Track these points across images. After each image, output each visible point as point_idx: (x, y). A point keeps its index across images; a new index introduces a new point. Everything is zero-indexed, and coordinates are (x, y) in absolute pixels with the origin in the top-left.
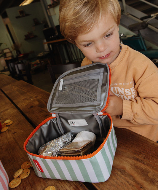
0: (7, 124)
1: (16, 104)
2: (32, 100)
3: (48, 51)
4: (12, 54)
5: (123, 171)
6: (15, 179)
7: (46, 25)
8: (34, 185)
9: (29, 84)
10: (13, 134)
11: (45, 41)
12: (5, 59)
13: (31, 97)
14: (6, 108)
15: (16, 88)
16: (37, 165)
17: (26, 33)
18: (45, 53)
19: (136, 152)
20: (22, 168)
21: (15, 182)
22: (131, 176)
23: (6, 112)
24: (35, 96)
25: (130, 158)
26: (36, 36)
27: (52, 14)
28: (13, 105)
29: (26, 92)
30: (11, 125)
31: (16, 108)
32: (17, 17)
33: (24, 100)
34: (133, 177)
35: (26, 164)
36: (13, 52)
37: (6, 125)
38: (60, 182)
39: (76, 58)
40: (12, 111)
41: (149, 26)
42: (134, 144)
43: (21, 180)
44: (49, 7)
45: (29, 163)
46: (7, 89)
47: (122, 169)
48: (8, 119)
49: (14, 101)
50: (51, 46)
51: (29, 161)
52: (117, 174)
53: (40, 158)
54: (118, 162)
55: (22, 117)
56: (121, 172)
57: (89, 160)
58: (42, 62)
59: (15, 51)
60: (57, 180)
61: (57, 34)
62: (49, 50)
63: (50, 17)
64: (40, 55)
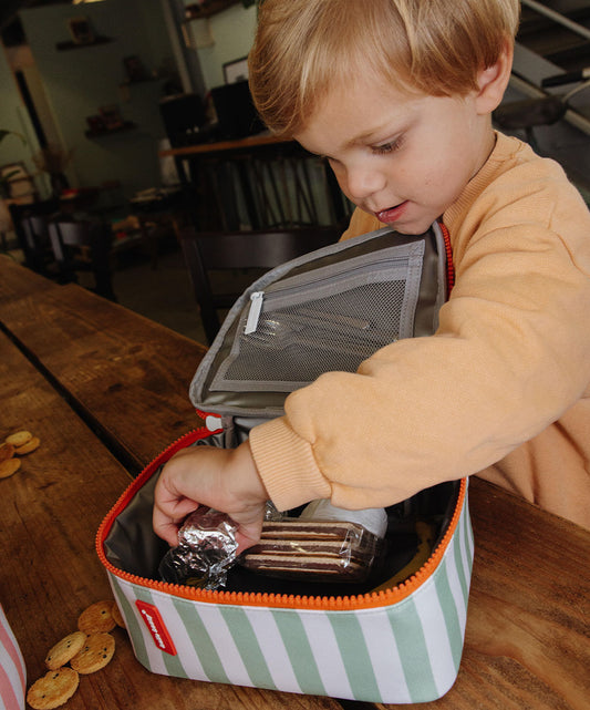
0: (16, 447)
1: (54, 374)
2: (117, 359)
3: (175, 186)
4: (33, 185)
5: (512, 668)
6: (53, 674)
7: (173, 85)
8: (135, 703)
9: (105, 300)
10: (43, 488)
11: (166, 144)
12: (9, 202)
13: (115, 351)
14: (13, 386)
15: (52, 313)
16: (152, 623)
17: (93, 111)
18: (163, 191)
19: (558, 593)
20: (84, 631)
21: (54, 688)
22: (547, 689)
23: (13, 402)
24: (130, 345)
25: (537, 614)
26: (129, 126)
27: (199, 41)
28: (39, 376)
29: (92, 328)
30: (32, 452)
31: (51, 387)
32: (62, 47)
33: (83, 357)
34: (556, 694)
35: (99, 616)
36: (38, 180)
37: (14, 451)
38: (244, 698)
39: (279, 219)
40: (34, 398)
41: (570, 115)
42: (547, 557)
43: (77, 680)
44: (188, 14)
45: (110, 611)
46: (18, 315)
47: (506, 658)
48: (23, 430)
49: (45, 361)
50: (186, 165)
51: (111, 604)
52: (489, 677)
53: (169, 595)
54: (485, 629)
55: (78, 426)
56: (501, 669)
57: (385, 614)
58: (148, 224)
59: (47, 177)
60: (230, 687)
61: (215, 121)
62: (177, 181)
63: (190, 55)
64: (145, 196)
